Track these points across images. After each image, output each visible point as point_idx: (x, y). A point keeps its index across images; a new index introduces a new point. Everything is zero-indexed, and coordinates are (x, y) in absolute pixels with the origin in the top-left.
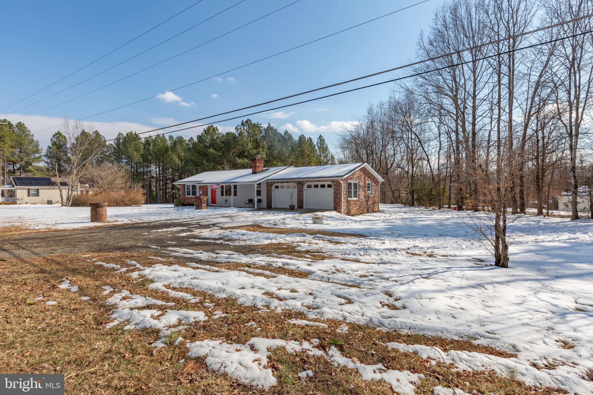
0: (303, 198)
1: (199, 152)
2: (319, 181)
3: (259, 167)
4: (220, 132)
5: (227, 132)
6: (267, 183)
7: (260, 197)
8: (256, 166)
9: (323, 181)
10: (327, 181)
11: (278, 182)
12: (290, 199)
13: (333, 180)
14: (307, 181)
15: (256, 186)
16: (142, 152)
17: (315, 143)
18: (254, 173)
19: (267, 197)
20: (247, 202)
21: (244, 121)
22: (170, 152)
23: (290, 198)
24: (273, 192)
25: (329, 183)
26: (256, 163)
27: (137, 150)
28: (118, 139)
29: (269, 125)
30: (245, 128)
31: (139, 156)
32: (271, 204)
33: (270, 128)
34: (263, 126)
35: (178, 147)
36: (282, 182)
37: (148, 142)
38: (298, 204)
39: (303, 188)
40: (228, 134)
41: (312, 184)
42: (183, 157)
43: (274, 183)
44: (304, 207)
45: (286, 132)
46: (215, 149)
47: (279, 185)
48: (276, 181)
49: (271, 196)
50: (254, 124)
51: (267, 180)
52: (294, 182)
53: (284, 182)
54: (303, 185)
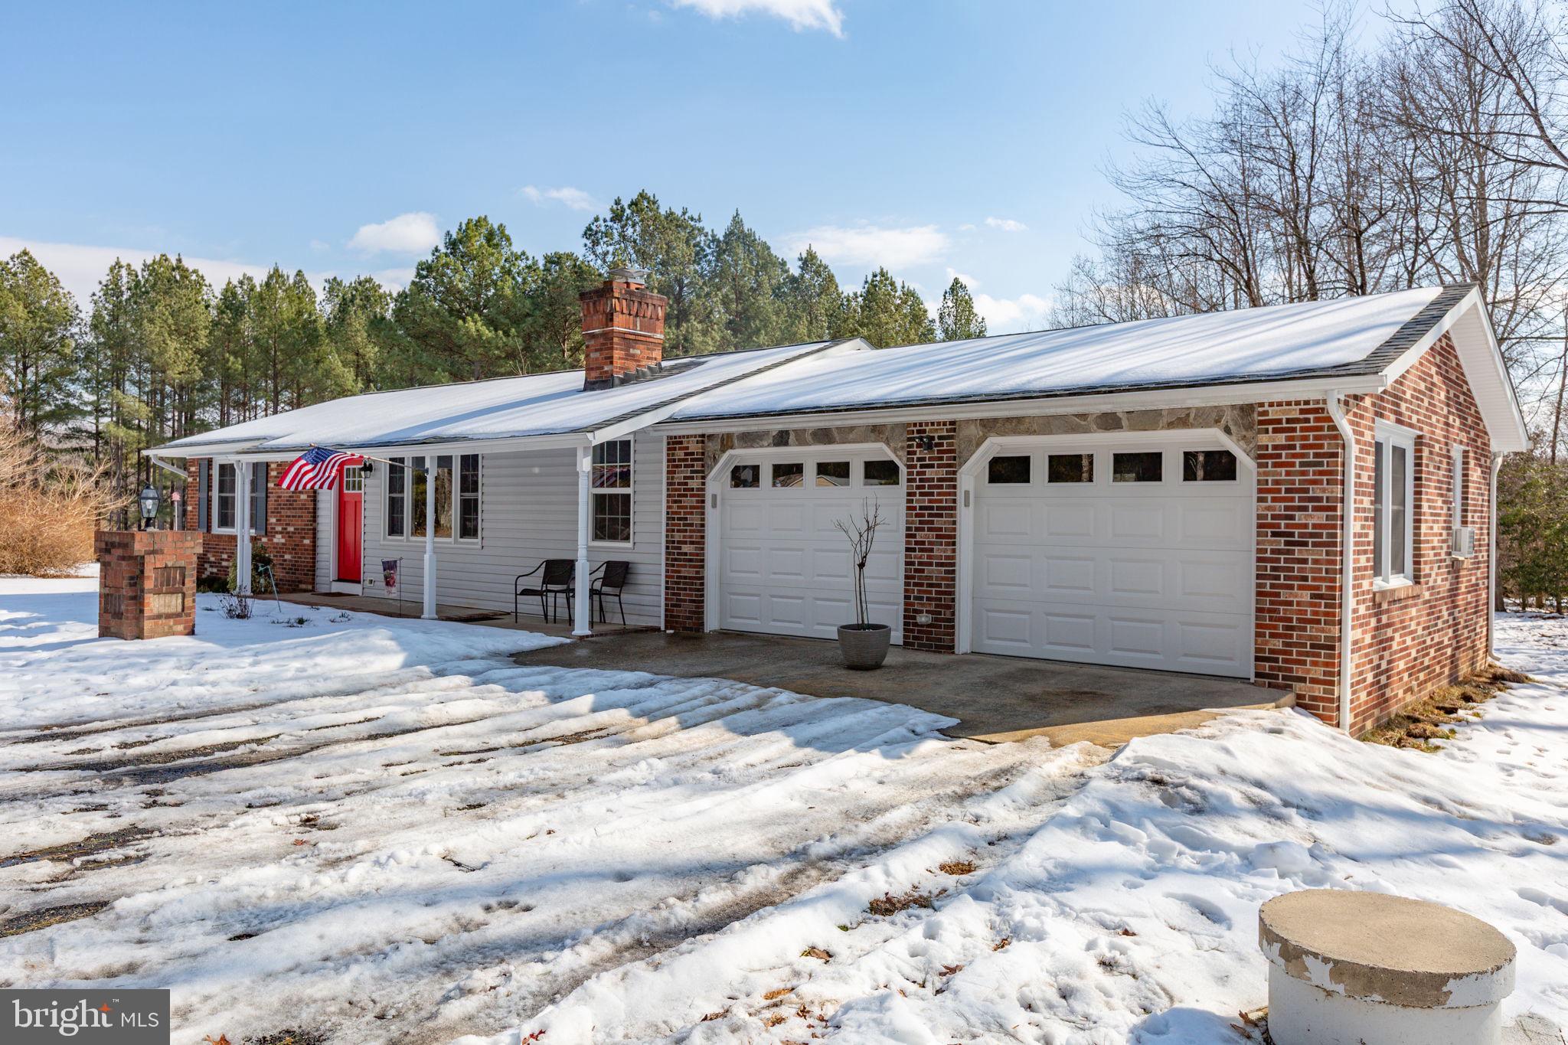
0: (949, 566)
1: (423, 338)
2: (1110, 422)
3: (629, 341)
4: (517, 248)
5: (550, 252)
6: (674, 443)
7: (615, 550)
8: (608, 337)
9: (1148, 420)
10: (1182, 420)
11: (749, 439)
12: (852, 571)
13: (1246, 410)
14: (990, 426)
15: (585, 464)
16: (203, 342)
17: (933, 314)
18: (600, 382)
19: (672, 546)
20: (536, 582)
21: (625, 203)
22: (326, 346)
23: (850, 561)
24: (712, 516)
25: (1209, 438)
26: (610, 318)
27: (184, 332)
28: (112, 289)
29: (737, 221)
30: (630, 231)
31: (188, 355)
32: (699, 602)
33: (738, 237)
34: (707, 225)
35: (358, 322)
36: (782, 439)
37: (231, 303)
38: (909, 616)
39: (951, 480)
40: (554, 260)
41: (1039, 448)
42: (373, 367)
43: (727, 442)
44: (963, 643)
45: (809, 261)
46: (491, 323)
47: (766, 456)
48: (736, 427)
49: (700, 542)
50: (670, 215)
51: (673, 420)
52: (876, 432)
53: (801, 437)
54: (953, 461)
